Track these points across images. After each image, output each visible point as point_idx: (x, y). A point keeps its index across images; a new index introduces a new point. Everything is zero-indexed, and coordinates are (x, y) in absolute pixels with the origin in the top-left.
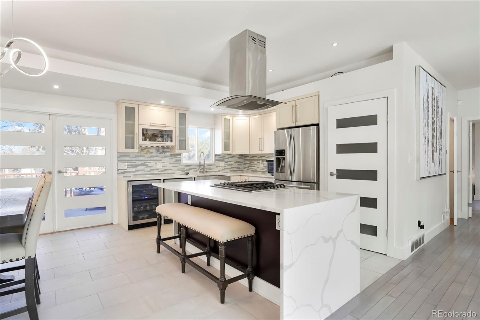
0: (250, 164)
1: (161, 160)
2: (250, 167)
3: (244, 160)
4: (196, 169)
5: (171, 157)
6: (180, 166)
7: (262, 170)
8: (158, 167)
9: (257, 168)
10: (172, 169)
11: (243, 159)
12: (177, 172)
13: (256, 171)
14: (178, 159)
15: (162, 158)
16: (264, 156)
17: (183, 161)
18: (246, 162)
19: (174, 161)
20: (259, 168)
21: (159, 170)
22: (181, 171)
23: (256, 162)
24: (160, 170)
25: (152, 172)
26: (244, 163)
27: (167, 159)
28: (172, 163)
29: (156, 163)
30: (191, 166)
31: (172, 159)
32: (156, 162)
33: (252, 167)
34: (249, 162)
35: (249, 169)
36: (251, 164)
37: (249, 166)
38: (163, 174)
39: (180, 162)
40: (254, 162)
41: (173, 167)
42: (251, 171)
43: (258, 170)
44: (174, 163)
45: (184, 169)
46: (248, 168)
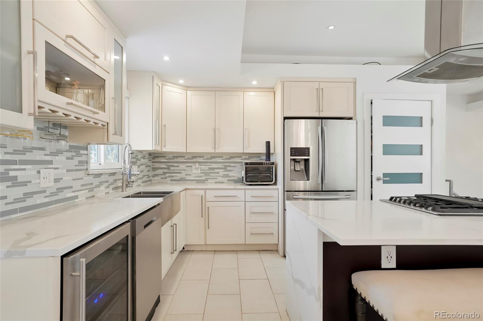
0: (169, 169)
1: (51, 162)
2: (167, 175)
3: (153, 163)
4: (108, 182)
5: (70, 154)
6: (87, 178)
7: (197, 178)
8: (44, 184)
9: (186, 175)
10: (71, 187)
11: (151, 160)
12: (81, 192)
13: (182, 180)
14: (83, 158)
15: (52, 154)
16: (203, 157)
17: (91, 165)
18: (157, 165)
19: (76, 166)
20: (190, 175)
21: (45, 191)
22: (87, 191)
23: (182, 166)
24: (48, 193)
25: (30, 202)
26: (153, 168)
27: (62, 158)
28: (72, 171)
29: (39, 172)
30: (102, 176)
31: (71, 158)
32: (38, 167)
33: (173, 175)
34: (166, 167)
35: (166, 178)
36: (171, 168)
37: (164, 173)
38: (57, 202)
39: (85, 167)
40: (179, 166)
41: (74, 180)
42: (171, 180)
43: (188, 178)
44: (76, 170)
45: (92, 184)
46: (164, 176)
